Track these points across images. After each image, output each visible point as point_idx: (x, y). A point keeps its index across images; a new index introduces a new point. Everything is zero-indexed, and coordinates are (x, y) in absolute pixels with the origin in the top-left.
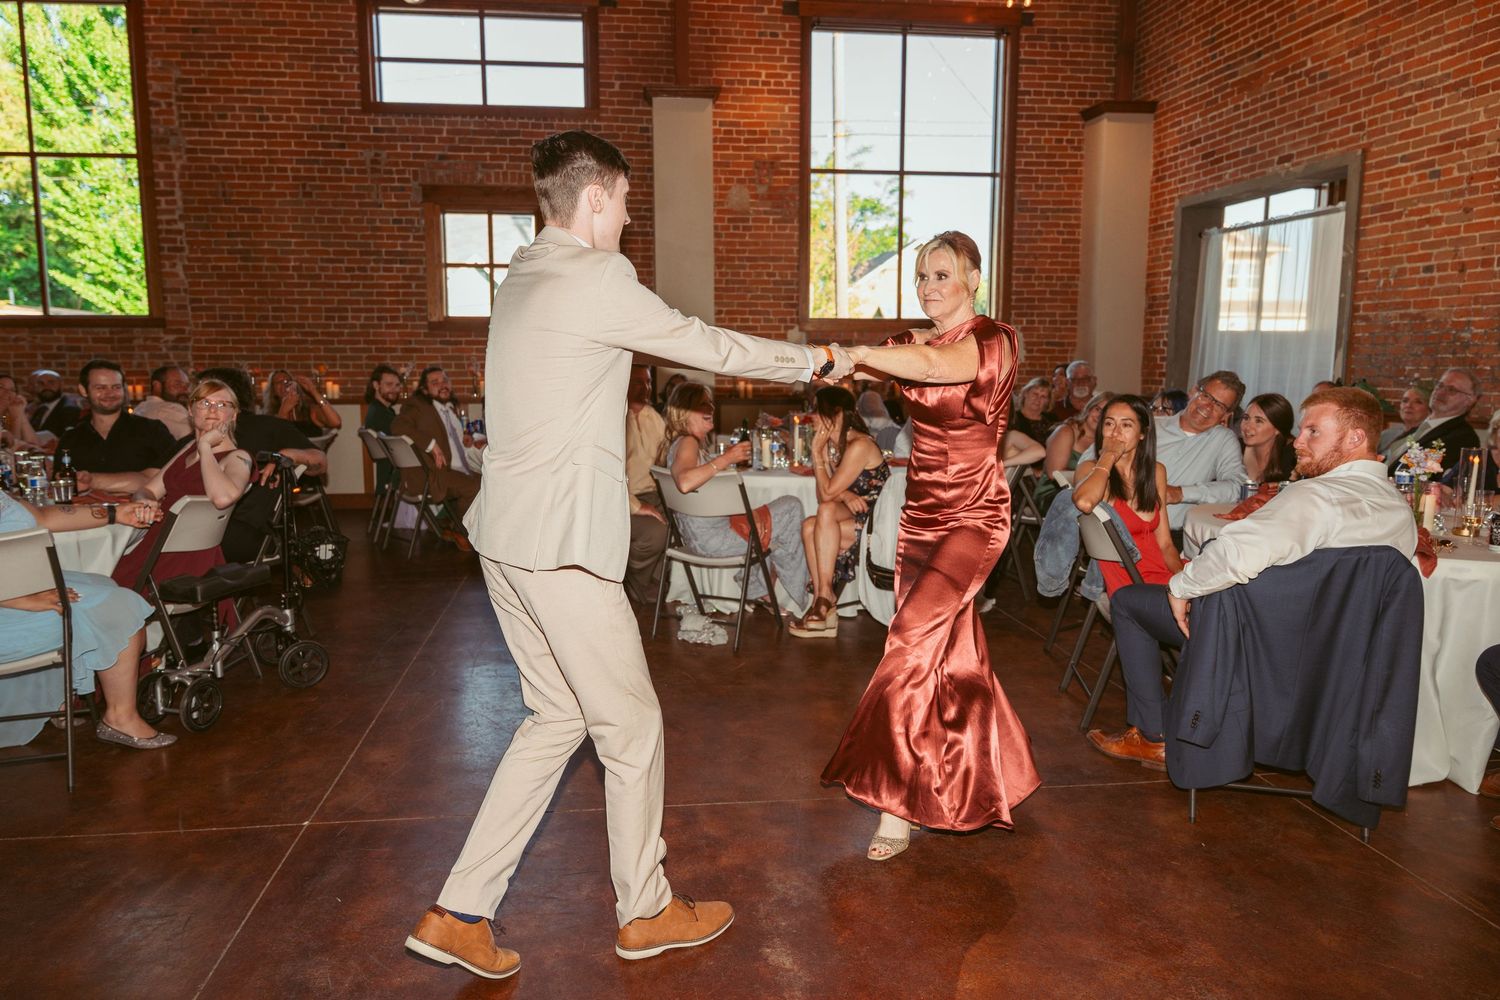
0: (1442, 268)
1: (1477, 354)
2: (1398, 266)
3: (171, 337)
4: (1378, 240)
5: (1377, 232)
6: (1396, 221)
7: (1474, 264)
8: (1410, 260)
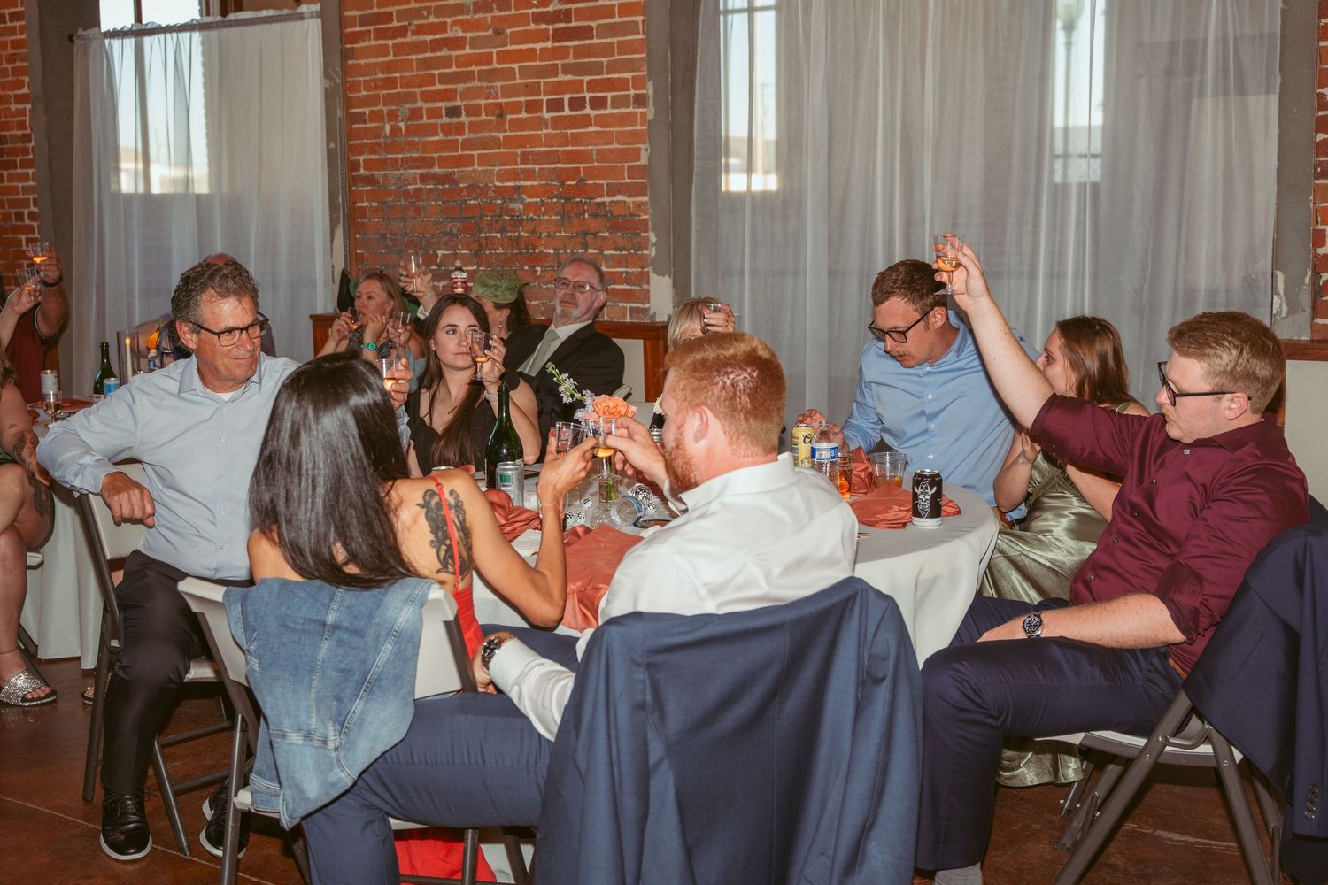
0: (473, 111)
1: (533, 232)
2: (408, 106)
4: (376, 64)
5: (373, 53)
6: (398, 40)
7: (516, 108)
8: (426, 97)
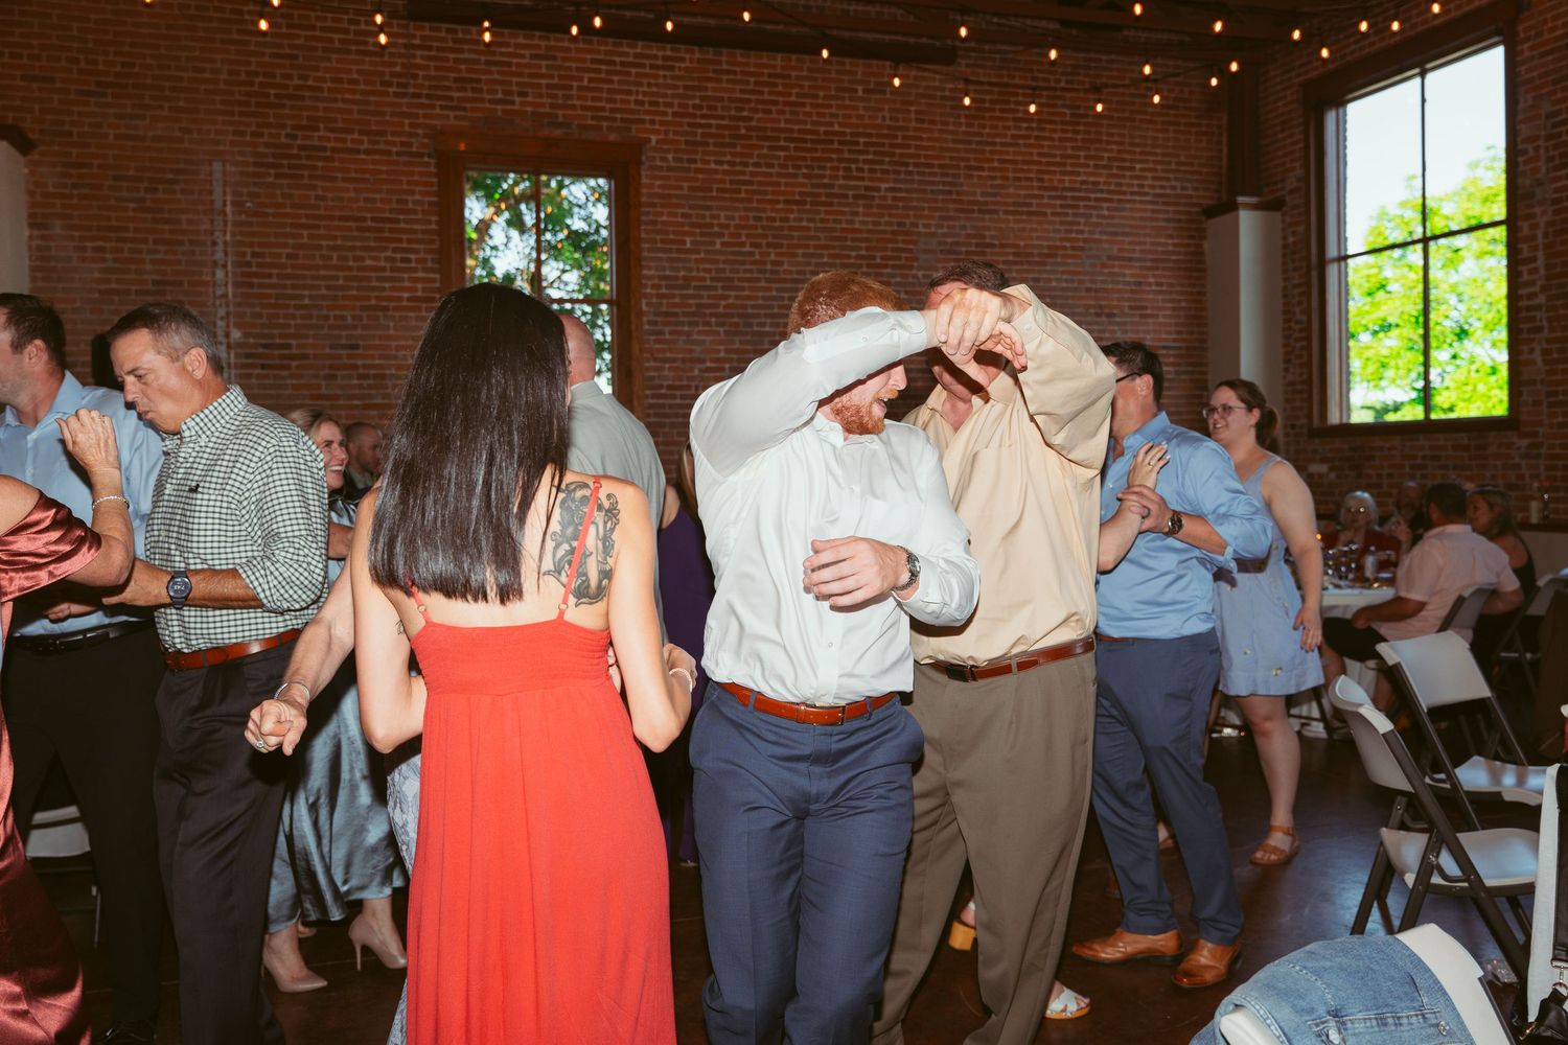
3: (1524, 443)
